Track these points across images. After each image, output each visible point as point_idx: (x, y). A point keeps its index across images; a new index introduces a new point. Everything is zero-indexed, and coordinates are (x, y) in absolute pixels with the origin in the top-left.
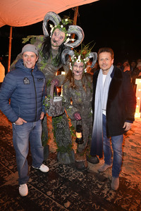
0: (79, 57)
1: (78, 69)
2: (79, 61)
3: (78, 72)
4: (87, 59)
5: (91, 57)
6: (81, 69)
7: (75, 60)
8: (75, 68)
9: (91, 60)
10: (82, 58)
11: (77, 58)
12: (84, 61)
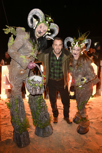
0: (77, 43)
1: (76, 52)
2: (76, 46)
3: (75, 54)
4: (83, 45)
5: (86, 43)
6: (78, 52)
7: (74, 45)
8: (74, 51)
9: (87, 45)
10: (79, 44)
11: (76, 44)
12: (81, 46)
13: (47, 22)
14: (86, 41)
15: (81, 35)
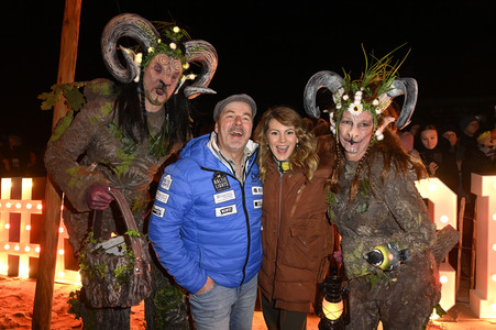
0: (359, 96)
1: (354, 133)
2: (356, 111)
3: (352, 142)
4: (383, 102)
5: (395, 92)
6: (364, 132)
7: (345, 104)
8: (345, 129)
10: (367, 99)
11: (352, 98)
12: (373, 108)
13: (173, 46)
14: (395, 88)
15: (372, 62)
